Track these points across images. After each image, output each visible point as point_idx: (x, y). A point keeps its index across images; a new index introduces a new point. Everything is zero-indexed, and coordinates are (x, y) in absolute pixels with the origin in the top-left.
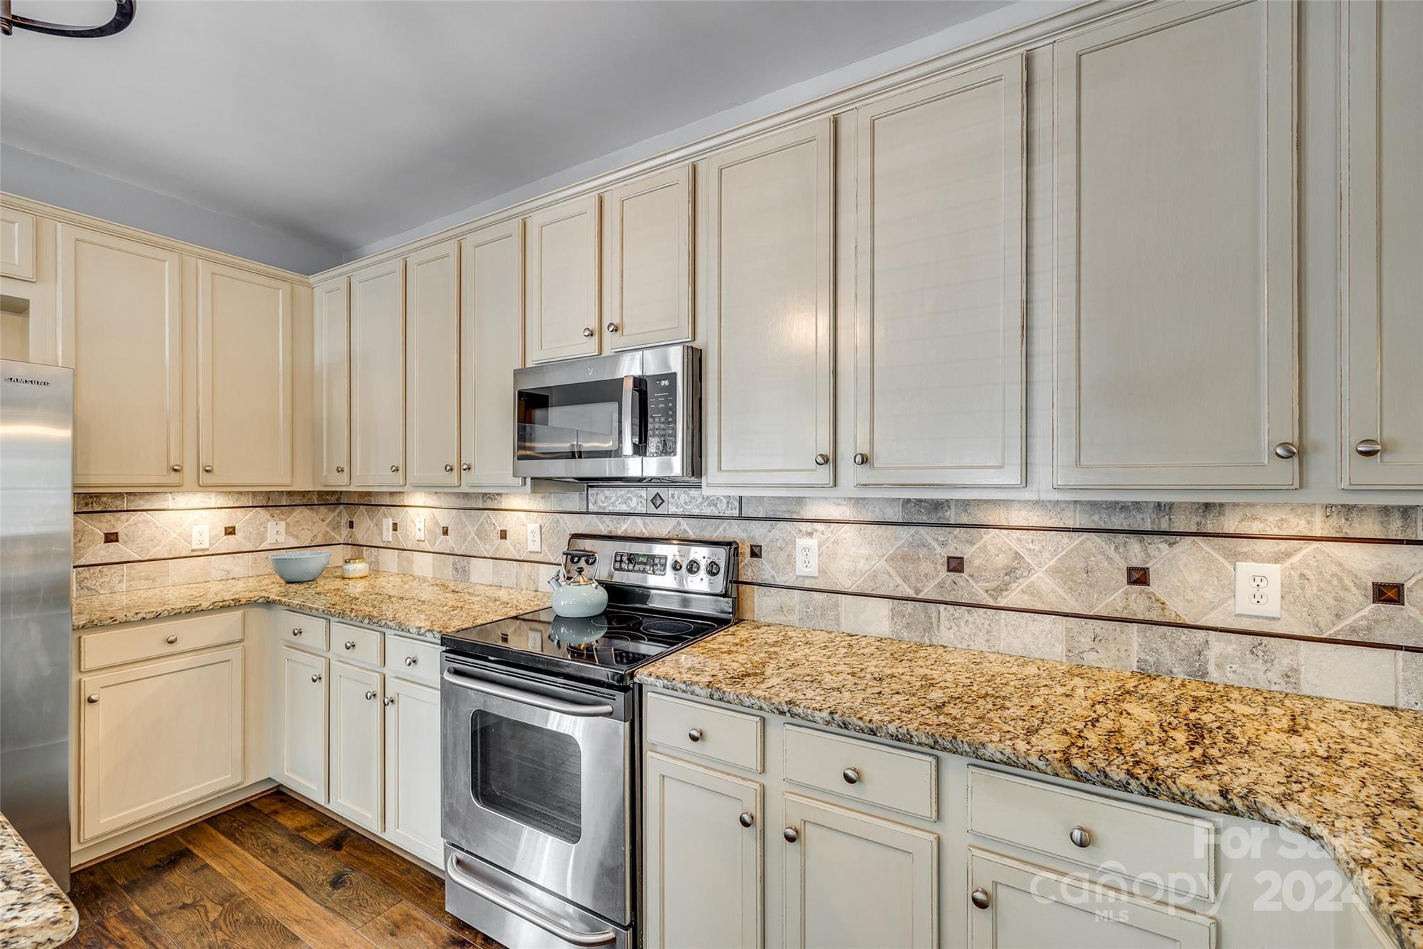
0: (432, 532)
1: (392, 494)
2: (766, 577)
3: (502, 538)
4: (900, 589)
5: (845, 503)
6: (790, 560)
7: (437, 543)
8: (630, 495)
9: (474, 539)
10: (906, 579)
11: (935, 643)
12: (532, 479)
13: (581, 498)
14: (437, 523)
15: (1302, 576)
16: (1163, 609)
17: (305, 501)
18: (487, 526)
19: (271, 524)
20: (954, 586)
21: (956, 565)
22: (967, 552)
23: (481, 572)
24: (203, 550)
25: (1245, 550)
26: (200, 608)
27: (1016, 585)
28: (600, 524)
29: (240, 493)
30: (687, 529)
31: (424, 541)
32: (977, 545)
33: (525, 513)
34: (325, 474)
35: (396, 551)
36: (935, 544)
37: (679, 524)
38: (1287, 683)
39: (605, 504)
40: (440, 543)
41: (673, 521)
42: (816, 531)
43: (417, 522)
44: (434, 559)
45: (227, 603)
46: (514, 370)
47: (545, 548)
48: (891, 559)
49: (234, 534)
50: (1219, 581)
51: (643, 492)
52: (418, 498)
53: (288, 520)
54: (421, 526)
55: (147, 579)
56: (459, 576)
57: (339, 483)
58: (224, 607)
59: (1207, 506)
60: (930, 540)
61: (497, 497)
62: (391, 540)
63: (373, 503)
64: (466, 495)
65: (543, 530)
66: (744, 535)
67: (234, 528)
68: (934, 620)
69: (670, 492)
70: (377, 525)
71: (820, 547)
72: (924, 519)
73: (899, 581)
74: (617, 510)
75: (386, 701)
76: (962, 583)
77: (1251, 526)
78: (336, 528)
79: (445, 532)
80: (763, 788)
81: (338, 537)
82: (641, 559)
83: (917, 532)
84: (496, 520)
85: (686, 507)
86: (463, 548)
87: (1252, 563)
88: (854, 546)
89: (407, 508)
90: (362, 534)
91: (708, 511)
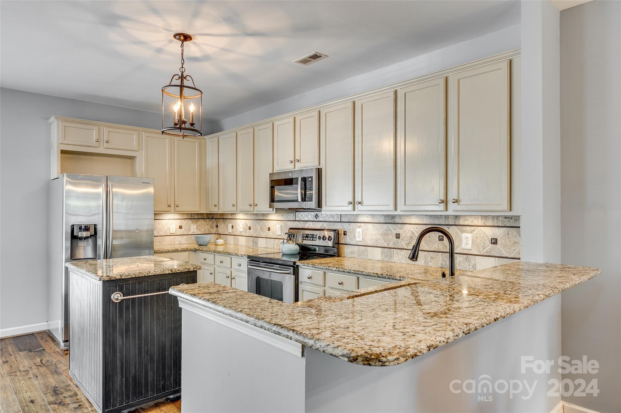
0: (245, 229)
1: (232, 214)
2: (348, 242)
3: (268, 230)
4: (384, 244)
5: (369, 216)
6: (355, 236)
7: (247, 232)
8: (309, 214)
9: (259, 231)
10: (385, 241)
11: (393, 261)
12: (275, 209)
13: (293, 215)
14: (247, 225)
15: (477, 237)
16: (446, 248)
17: (202, 217)
18: (263, 226)
19: (192, 225)
20: (397, 243)
21: (398, 236)
22: (400, 232)
23: (262, 243)
24: (173, 233)
25: (465, 229)
26: (178, 250)
27: (413, 242)
28: (299, 225)
29: (183, 214)
30: (326, 226)
31: (242, 232)
32: (403, 230)
33: (276, 221)
34: (210, 207)
35: (233, 236)
36: (392, 229)
37: (323, 224)
38: (473, 268)
39: (301, 218)
40: (248, 233)
41: (321, 223)
42: (362, 226)
43: (240, 225)
44: (246, 238)
45: (185, 249)
46: (270, 174)
47: (282, 234)
48: (381, 235)
49: (182, 228)
50: (459, 239)
51: (312, 213)
52: (240, 216)
53: (197, 224)
54: (241, 226)
55: (159, 242)
56: (254, 245)
57: (215, 210)
58: (184, 250)
59: (456, 216)
60: (391, 228)
61: (267, 215)
62: (231, 232)
63: (225, 218)
64: (257, 214)
65: (282, 227)
66: (342, 228)
67: (182, 226)
68: (392, 254)
69: (321, 213)
70: (226, 226)
71: (362, 231)
72: (390, 221)
73: (383, 242)
74: (305, 219)
75: (232, 278)
76: (400, 242)
77: (466, 223)
78: (212, 228)
79: (250, 229)
80: (325, 291)
81: (212, 231)
82: (310, 236)
83: (388, 226)
84: (267, 223)
85: (325, 218)
86: (256, 234)
87: (466, 234)
88: (372, 231)
89: (237, 220)
90: (221, 230)
91: (331, 220)
